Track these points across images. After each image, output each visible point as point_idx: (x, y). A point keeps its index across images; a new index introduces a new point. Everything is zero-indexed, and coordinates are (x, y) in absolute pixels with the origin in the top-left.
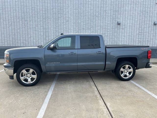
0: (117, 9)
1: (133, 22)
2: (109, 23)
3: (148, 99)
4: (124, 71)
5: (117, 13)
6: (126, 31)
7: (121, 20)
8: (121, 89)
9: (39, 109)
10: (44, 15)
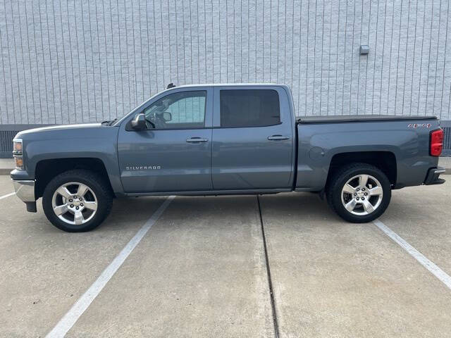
0: (359, 9)
1: (411, 46)
2: (333, 50)
3: (409, 279)
4: (355, 194)
5: (358, 21)
6: (386, 74)
7: (372, 41)
8: (334, 247)
9: (81, 293)
10: (144, 35)
